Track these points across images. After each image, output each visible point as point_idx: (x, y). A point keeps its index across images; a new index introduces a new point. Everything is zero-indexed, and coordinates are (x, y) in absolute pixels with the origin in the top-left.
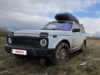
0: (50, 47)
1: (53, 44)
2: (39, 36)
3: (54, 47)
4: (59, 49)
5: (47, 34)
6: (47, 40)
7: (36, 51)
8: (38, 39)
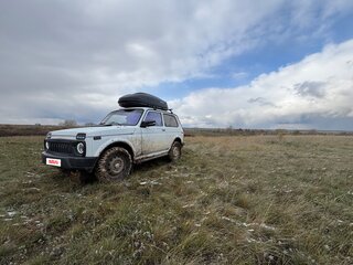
0: (89, 154)
1: (94, 150)
2: (75, 139)
3: (97, 154)
4: (105, 158)
5: (84, 135)
6: (84, 144)
7: (70, 160)
8: (74, 144)
